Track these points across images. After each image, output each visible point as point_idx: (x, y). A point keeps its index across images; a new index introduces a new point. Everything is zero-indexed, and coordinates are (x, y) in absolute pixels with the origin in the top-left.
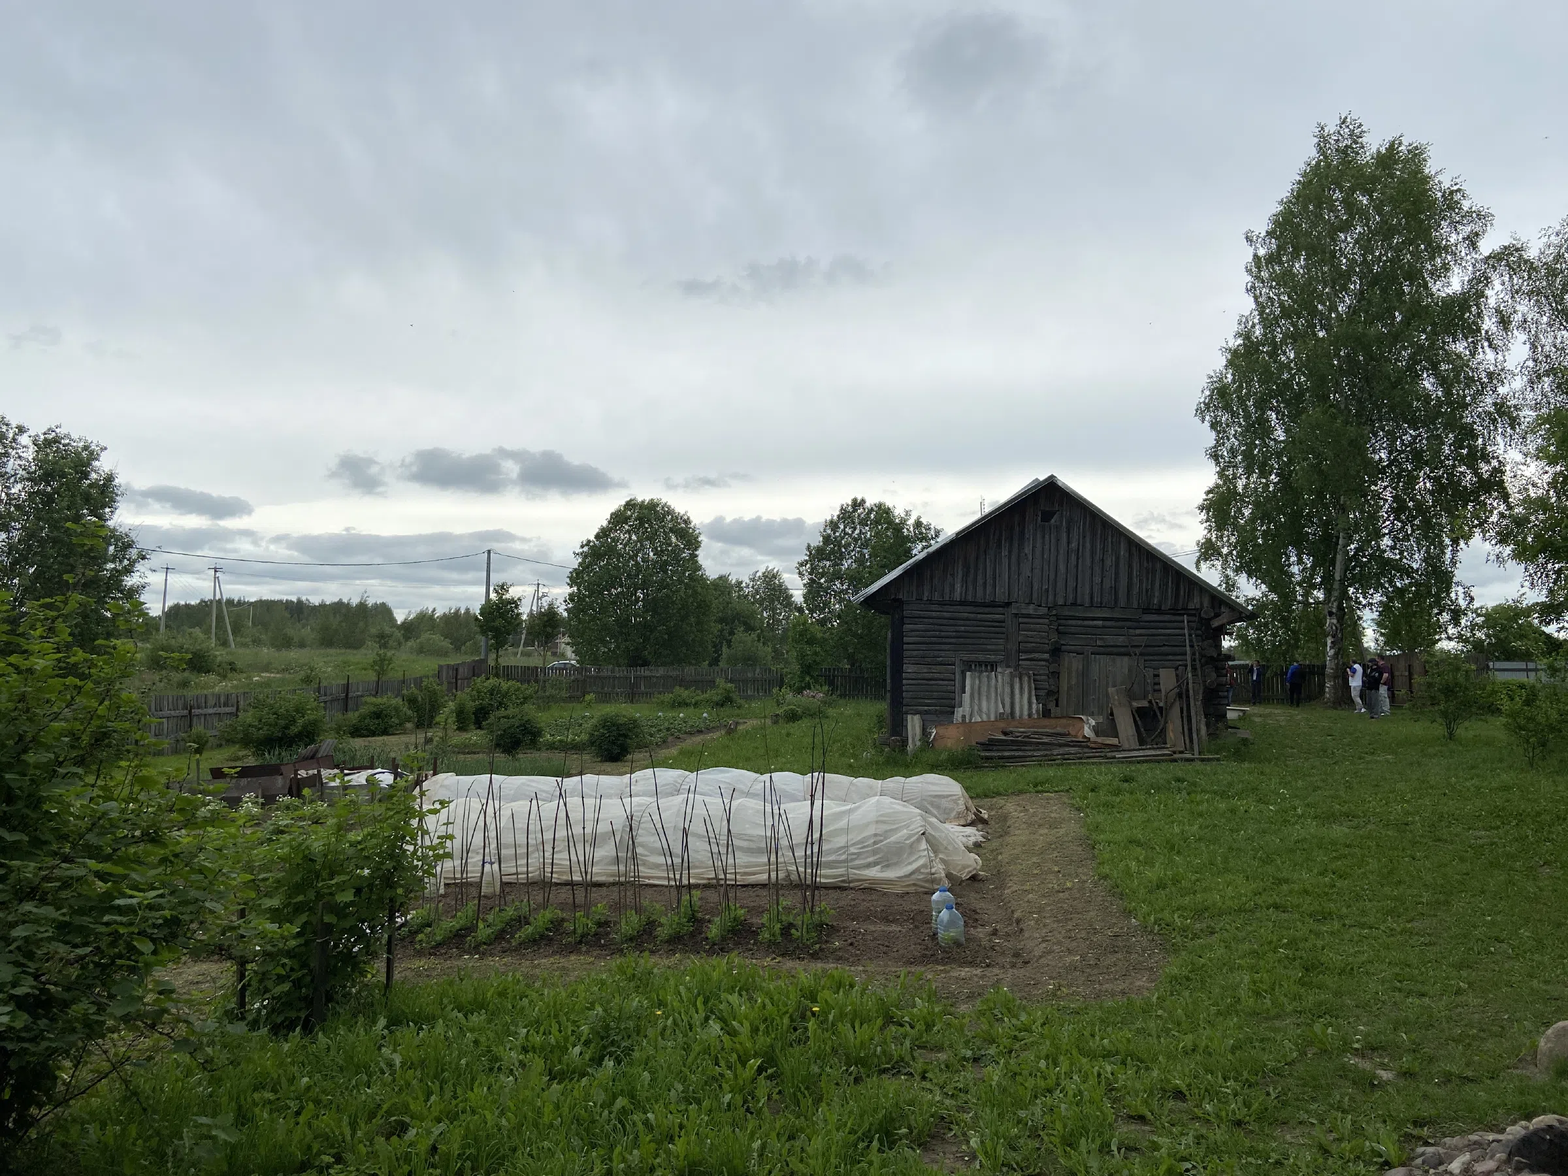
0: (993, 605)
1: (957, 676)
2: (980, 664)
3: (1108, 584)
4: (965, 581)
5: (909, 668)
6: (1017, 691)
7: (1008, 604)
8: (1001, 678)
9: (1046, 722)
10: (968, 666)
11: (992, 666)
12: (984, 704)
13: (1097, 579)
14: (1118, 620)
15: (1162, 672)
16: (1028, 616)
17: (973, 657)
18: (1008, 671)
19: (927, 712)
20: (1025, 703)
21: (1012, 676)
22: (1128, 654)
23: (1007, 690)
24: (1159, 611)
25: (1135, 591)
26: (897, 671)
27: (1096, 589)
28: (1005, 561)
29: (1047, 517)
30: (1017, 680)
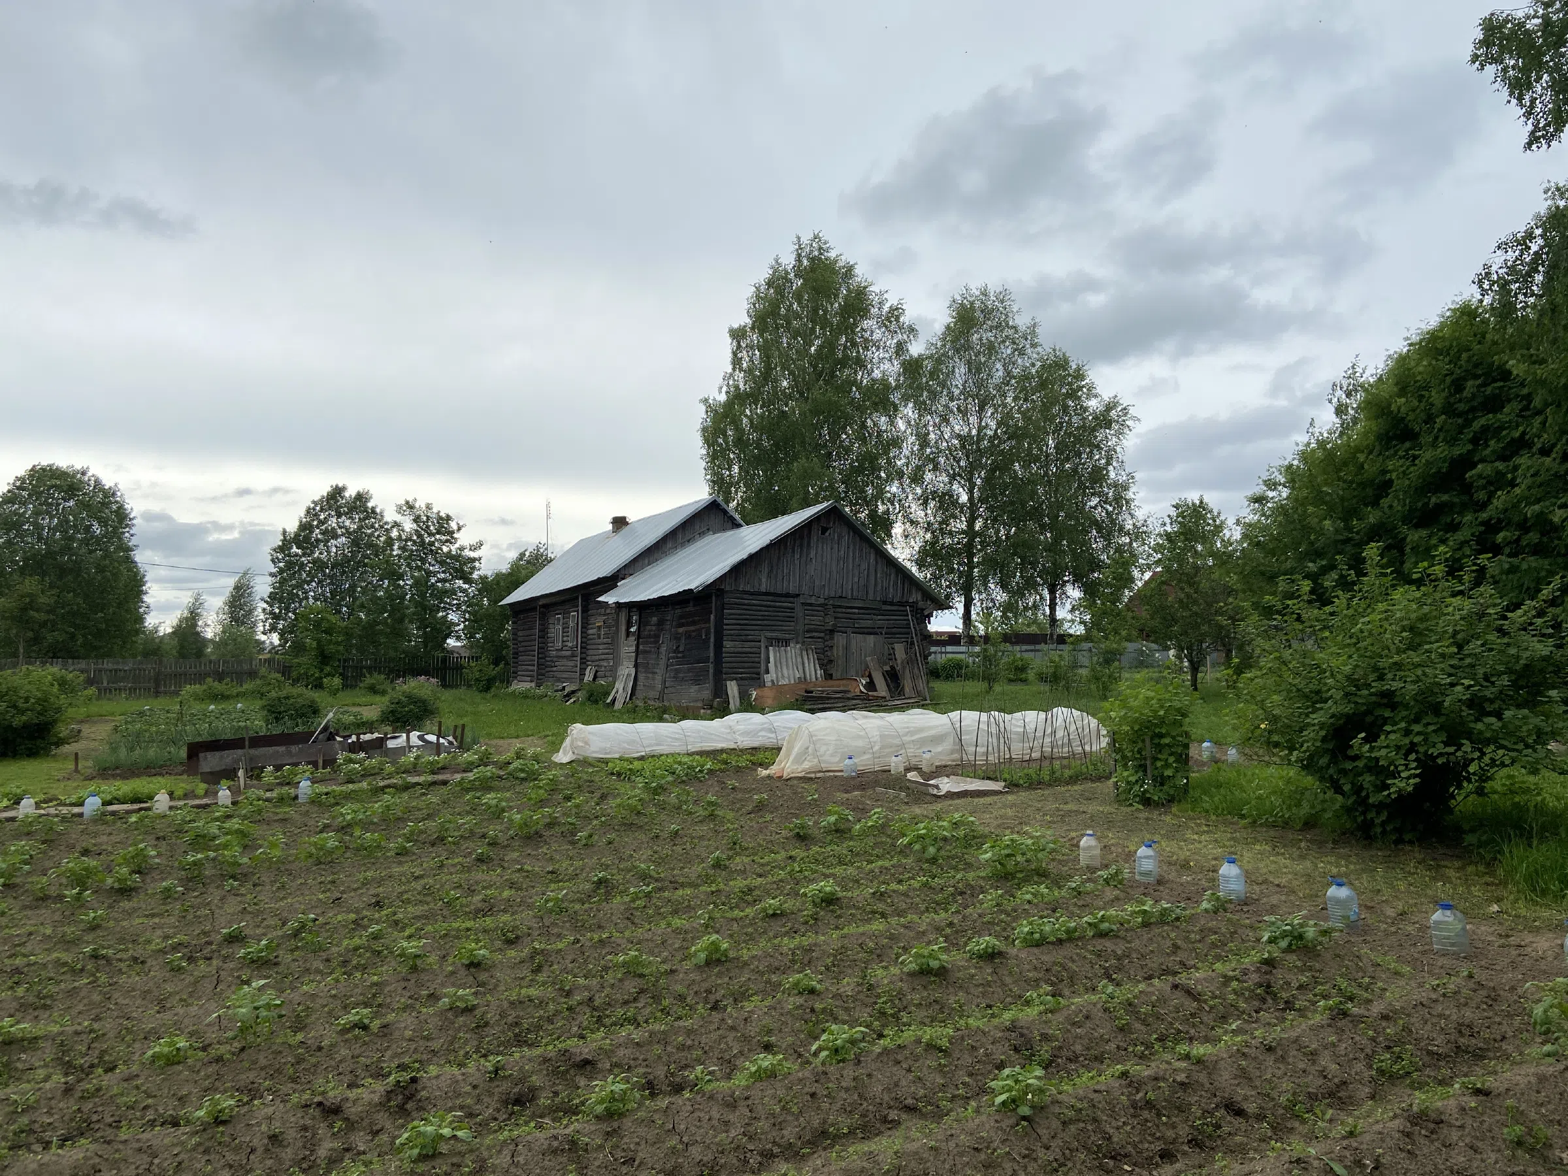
0: (787, 595)
1: (763, 649)
2: (778, 640)
3: (862, 582)
4: (769, 576)
5: (728, 645)
6: (806, 661)
7: (798, 595)
8: (793, 650)
9: (830, 682)
10: (771, 642)
11: (786, 643)
12: (785, 671)
13: (856, 579)
14: (867, 609)
15: (896, 646)
16: (811, 605)
17: (774, 635)
18: (798, 646)
19: (741, 679)
20: (813, 671)
21: (801, 650)
22: (875, 634)
23: (799, 660)
24: (892, 604)
25: (879, 588)
26: (719, 646)
27: (855, 587)
28: (797, 562)
29: (824, 531)
30: (804, 653)
